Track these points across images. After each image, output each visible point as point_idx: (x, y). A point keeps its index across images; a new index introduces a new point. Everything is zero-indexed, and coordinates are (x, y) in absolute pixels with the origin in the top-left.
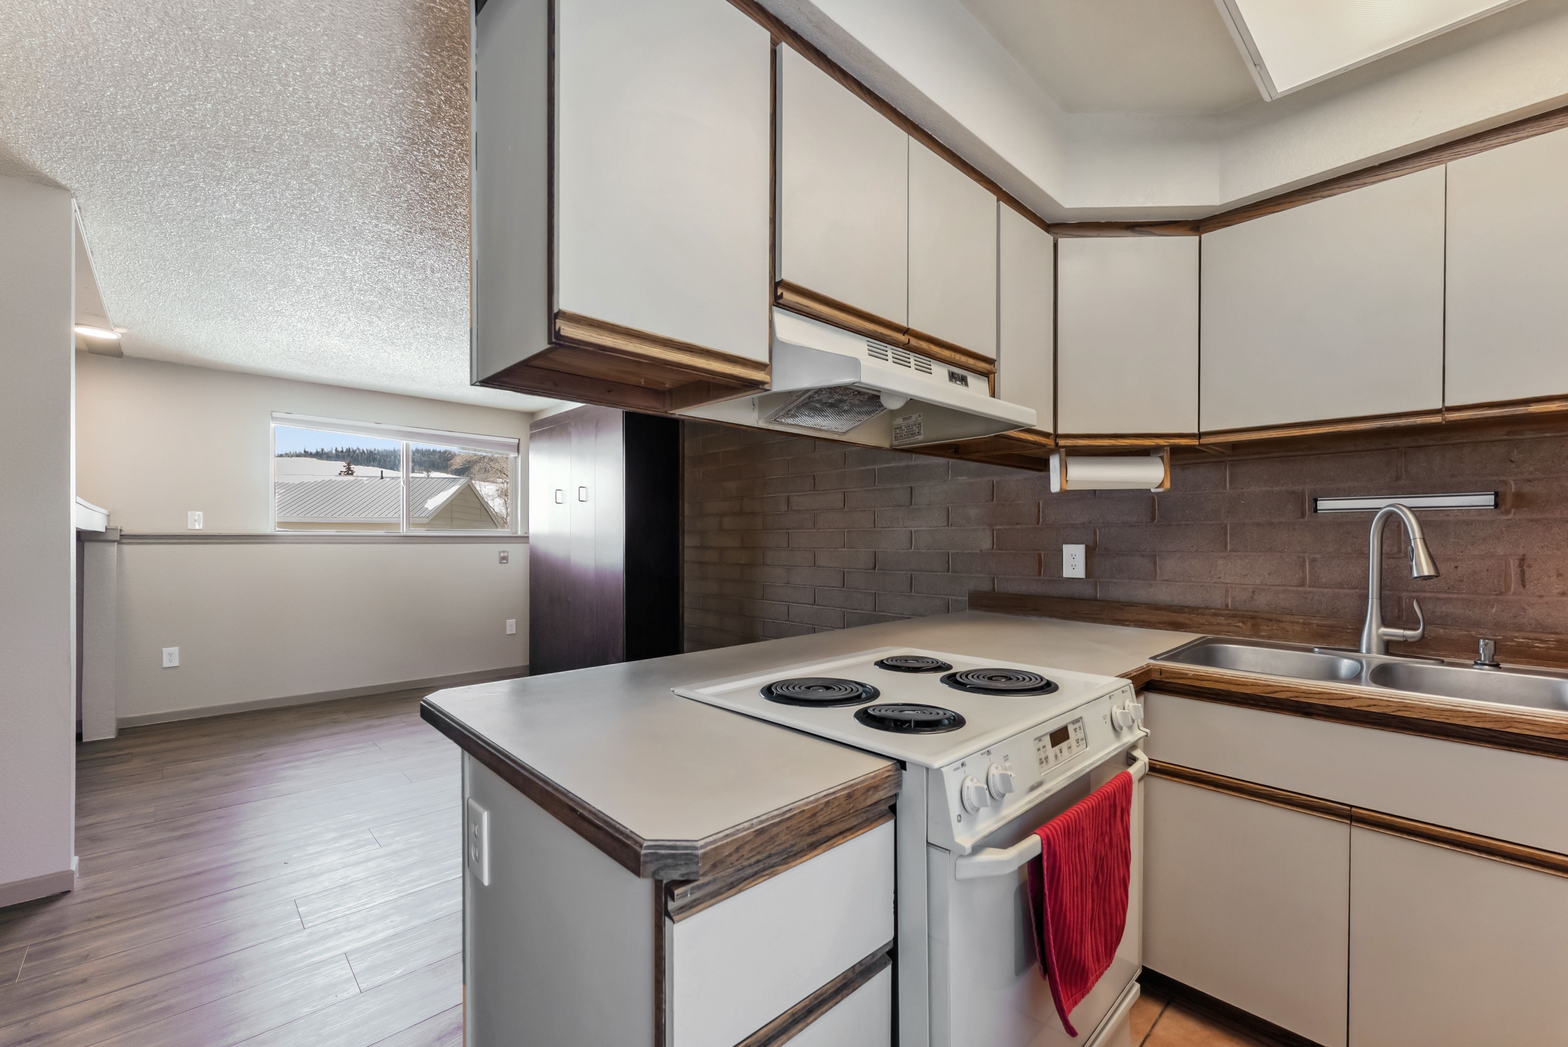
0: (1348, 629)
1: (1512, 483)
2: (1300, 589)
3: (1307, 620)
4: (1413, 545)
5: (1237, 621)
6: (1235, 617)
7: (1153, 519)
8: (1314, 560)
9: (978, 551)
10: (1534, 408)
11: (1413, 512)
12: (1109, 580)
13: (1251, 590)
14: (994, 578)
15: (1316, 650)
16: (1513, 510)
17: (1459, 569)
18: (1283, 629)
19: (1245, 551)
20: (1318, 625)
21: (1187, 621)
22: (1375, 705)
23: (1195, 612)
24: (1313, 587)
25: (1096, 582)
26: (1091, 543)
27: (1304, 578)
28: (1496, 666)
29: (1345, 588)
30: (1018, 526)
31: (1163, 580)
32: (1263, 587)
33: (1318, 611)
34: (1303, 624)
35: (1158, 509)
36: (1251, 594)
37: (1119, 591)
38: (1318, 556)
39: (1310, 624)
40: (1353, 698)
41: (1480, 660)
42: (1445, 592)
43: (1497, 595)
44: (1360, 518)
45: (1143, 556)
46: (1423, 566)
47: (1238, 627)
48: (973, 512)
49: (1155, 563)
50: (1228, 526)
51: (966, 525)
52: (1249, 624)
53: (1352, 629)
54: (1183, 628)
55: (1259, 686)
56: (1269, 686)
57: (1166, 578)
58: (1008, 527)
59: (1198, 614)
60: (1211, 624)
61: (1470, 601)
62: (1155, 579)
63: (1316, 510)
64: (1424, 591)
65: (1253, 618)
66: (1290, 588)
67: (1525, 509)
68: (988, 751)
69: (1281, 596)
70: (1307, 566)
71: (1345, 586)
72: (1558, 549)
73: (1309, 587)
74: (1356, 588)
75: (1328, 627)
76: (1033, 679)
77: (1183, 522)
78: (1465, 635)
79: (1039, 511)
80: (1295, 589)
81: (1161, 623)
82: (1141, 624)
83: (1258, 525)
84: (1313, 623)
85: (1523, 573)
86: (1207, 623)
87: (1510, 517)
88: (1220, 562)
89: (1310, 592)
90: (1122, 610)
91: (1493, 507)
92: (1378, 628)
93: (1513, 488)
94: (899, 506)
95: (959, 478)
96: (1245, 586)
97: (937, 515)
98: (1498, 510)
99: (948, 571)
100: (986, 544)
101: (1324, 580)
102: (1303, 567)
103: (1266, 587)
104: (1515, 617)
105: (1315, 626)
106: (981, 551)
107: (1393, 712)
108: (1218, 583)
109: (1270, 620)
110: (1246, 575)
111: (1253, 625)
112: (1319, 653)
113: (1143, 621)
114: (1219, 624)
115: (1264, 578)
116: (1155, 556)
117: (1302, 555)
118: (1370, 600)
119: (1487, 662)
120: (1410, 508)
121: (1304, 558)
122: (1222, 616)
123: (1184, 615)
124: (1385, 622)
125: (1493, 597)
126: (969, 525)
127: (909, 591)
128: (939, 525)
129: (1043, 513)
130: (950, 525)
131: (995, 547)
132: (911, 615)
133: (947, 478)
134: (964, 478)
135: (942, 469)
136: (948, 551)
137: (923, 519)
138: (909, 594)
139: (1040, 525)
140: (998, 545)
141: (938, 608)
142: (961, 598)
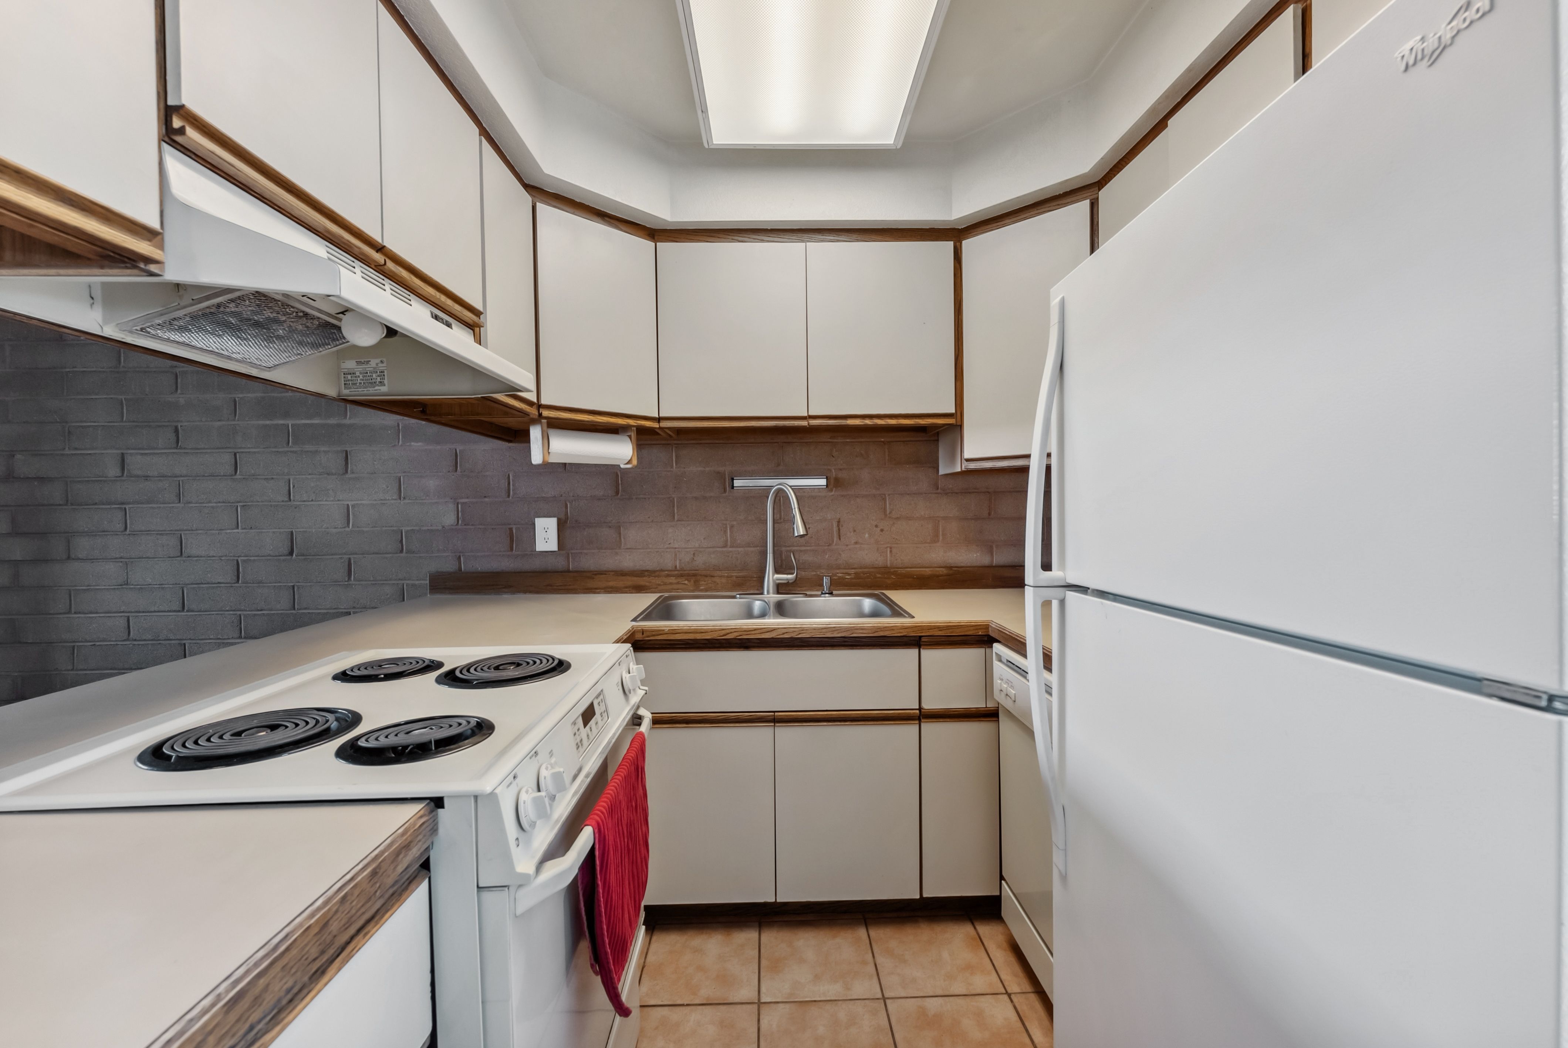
0: (754, 578)
1: (833, 471)
2: (724, 549)
3: (730, 574)
4: (794, 513)
5: (684, 580)
6: (682, 577)
7: (617, 493)
8: (732, 527)
9: (440, 528)
10: (850, 422)
11: (792, 489)
12: (580, 551)
13: (692, 553)
14: (459, 557)
15: (738, 596)
16: (834, 489)
17: (811, 529)
18: (715, 582)
19: (688, 521)
20: (737, 577)
21: (647, 584)
22: (786, 633)
23: (653, 575)
24: (732, 547)
25: (568, 554)
26: (562, 516)
27: (727, 541)
28: (831, 594)
29: (751, 547)
30: (486, 499)
31: (627, 549)
32: (700, 549)
33: (736, 566)
34: (728, 577)
35: (621, 484)
36: (692, 556)
37: (590, 561)
38: (735, 523)
39: (732, 576)
40: (774, 630)
41: (824, 591)
42: (804, 546)
43: (828, 546)
44: (759, 493)
45: (610, 527)
46: (800, 529)
47: (685, 584)
48: (432, 483)
49: (620, 534)
50: (675, 499)
51: (424, 498)
52: (692, 581)
53: (756, 577)
54: (644, 590)
55: (716, 631)
56: (723, 630)
57: (628, 547)
58: (474, 500)
59: (655, 577)
60: (665, 584)
61: (816, 551)
62: (620, 548)
63: (733, 487)
64: (794, 546)
65: (694, 575)
66: (718, 549)
67: (839, 488)
68: (535, 752)
69: (713, 556)
70: (729, 531)
71: (751, 545)
72: (854, 514)
73: (730, 547)
74: (757, 547)
75: (742, 577)
76: (545, 661)
77: (641, 496)
78: (815, 575)
79: (509, 484)
80: (720, 549)
81: (626, 587)
82: (610, 590)
83: (696, 498)
84: (733, 576)
85: (839, 530)
86: (662, 584)
87: (833, 493)
88: (670, 530)
89: (731, 552)
90: (593, 578)
91: (825, 487)
92: (773, 576)
93: (834, 474)
94: (328, 474)
95: (413, 443)
96: (688, 550)
97: (384, 486)
98: (827, 489)
99: (402, 551)
100: (449, 519)
101: (739, 542)
102: (725, 532)
103: (702, 550)
104: (836, 560)
105: (735, 578)
106: (443, 527)
107: (797, 635)
108: (670, 548)
109: (706, 576)
110: (689, 540)
111: (695, 582)
112: (740, 598)
113: (612, 588)
114: (671, 584)
115: (701, 542)
116: (620, 527)
117: (725, 522)
118: (768, 554)
119: (827, 592)
120: (790, 486)
121: (726, 524)
122: (673, 576)
123: (644, 578)
124: (777, 571)
125: (826, 547)
126: (427, 498)
127: (347, 579)
128: (387, 498)
129: (513, 485)
130: (402, 498)
131: (460, 522)
132: (350, 608)
133: (397, 443)
134: (420, 444)
135: (389, 432)
136: (401, 528)
137: (365, 491)
138: (346, 583)
139: (511, 498)
140: (463, 520)
141: (388, 596)
142: (420, 582)
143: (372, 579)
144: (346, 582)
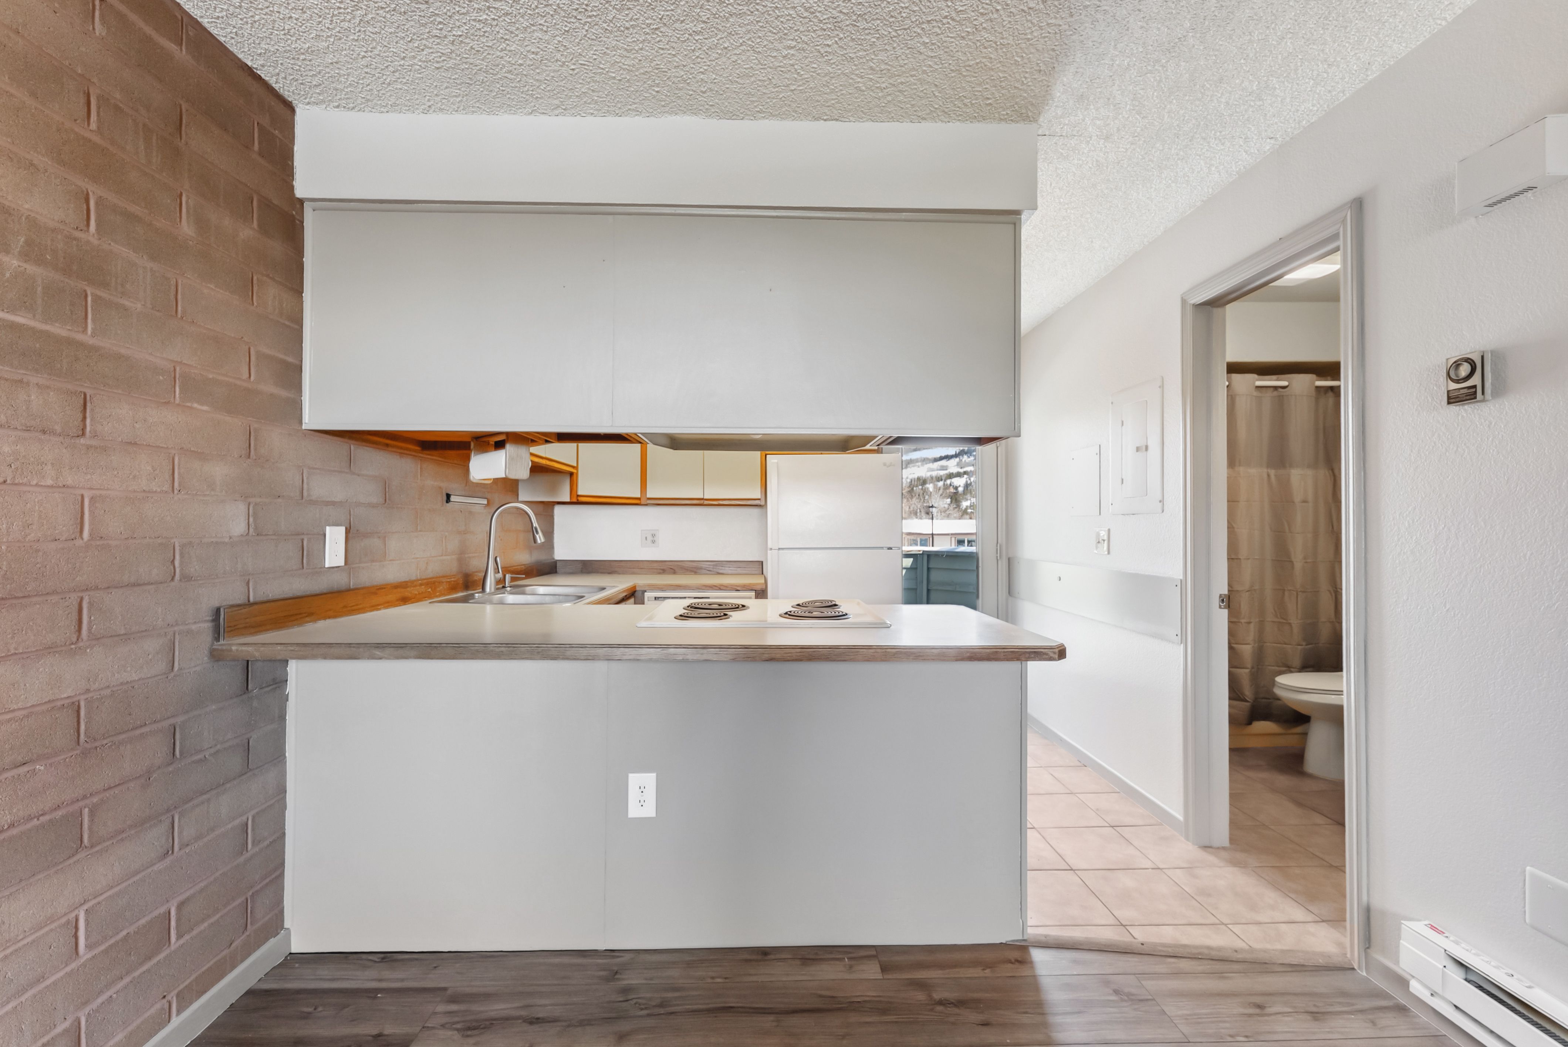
2: (441, 558)
8: (446, 537)
12: (359, 565)
14: (248, 583)
19: (425, 531)
24: (446, 556)
25: (350, 569)
26: (348, 525)
27: (442, 550)
31: (392, 559)
36: (426, 565)
37: (364, 576)
38: (447, 534)
45: (379, 537)
48: (219, 471)
49: (385, 544)
50: (418, 511)
51: (207, 493)
57: (393, 557)
58: (267, 500)
62: (384, 559)
77: (400, 505)
79: (303, 481)
82: (387, 605)
83: (429, 510)
88: (415, 540)
92: (494, 576)
97: (149, 468)
99: (173, 579)
100: (238, 527)
102: (442, 541)
103: (431, 559)
105: (452, 583)
106: (230, 538)
108: (414, 558)
110: (425, 549)
115: (431, 551)
116: (385, 537)
117: (442, 533)
121: (443, 535)
123: (408, 590)
126: (213, 493)
127: (74, 640)
128: (155, 490)
129: (308, 484)
130: (176, 492)
131: (251, 530)
132: (80, 694)
133: (172, 400)
134: (205, 408)
135: (161, 378)
136: (172, 541)
137: (116, 473)
138: (73, 646)
139: (304, 500)
140: (256, 528)
141: (150, 657)
142: (198, 625)
143: (123, 632)
144: (72, 644)
